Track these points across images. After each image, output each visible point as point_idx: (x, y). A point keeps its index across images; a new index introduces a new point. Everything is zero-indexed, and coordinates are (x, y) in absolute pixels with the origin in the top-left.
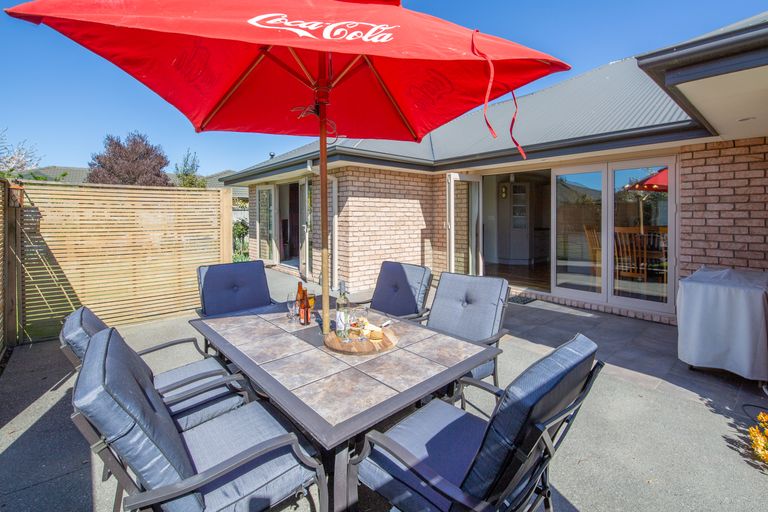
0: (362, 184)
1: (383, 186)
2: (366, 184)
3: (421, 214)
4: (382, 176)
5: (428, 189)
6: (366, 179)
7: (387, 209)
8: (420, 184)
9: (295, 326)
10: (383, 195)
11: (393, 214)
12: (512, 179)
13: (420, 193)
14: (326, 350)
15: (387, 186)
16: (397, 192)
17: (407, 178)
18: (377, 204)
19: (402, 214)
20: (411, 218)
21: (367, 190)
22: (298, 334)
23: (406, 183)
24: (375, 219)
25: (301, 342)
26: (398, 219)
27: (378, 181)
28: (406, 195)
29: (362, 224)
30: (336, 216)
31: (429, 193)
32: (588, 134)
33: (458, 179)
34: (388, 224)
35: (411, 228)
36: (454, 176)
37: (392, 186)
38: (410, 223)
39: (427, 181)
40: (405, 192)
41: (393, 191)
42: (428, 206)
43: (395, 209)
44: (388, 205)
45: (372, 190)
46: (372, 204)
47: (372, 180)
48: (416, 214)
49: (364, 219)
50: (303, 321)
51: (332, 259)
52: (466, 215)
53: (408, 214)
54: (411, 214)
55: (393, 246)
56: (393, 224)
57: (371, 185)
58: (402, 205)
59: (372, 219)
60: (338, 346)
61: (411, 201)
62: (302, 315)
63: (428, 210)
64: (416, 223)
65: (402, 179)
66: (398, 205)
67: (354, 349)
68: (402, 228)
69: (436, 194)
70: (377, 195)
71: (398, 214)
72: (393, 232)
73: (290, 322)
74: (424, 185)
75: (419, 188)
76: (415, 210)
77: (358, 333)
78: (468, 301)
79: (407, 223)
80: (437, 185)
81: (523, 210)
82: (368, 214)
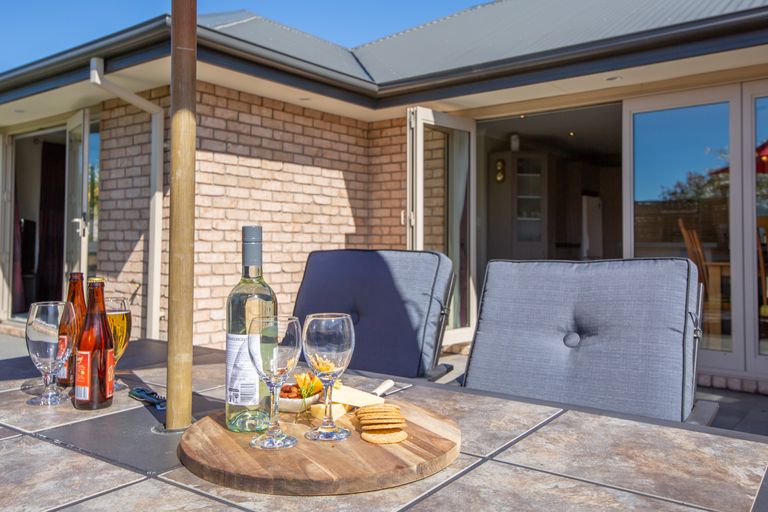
0: (222, 124)
1: (268, 133)
2: (232, 126)
3: (345, 202)
4: (266, 112)
5: (360, 150)
6: (230, 114)
7: (276, 186)
8: (344, 138)
9: (53, 413)
10: (268, 154)
11: (289, 198)
12: (515, 144)
13: (345, 157)
14: (196, 483)
15: (278, 135)
16: (298, 149)
17: (318, 123)
18: (255, 173)
19: (309, 199)
20: (326, 210)
21: (233, 138)
22: (65, 438)
23: (317, 133)
24: (250, 204)
25: (84, 460)
26: (297, 209)
27: (256, 120)
28: (315, 160)
29: (220, 213)
30: (158, 196)
31: (363, 160)
32: (704, 16)
33: (431, 121)
34: (277, 217)
35: (326, 229)
36: (423, 115)
37: (287, 137)
38: (323, 219)
39: (359, 132)
40: (314, 151)
41: (288, 147)
42: (359, 185)
43: (294, 188)
44: (277, 176)
45: (244, 139)
46: (243, 171)
47: (244, 117)
48: (336, 201)
49: (225, 202)
50: (84, 393)
51: (145, 295)
52: (441, 201)
53: (319, 200)
54: (326, 201)
55: (287, 268)
56: (288, 218)
57: (241, 128)
58: (307, 180)
59: (242, 204)
60: (245, 463)
61: (326, 172)
62: (84, 371)
63: (360, 195)
64: (335, 220)
65: (309, 122)
66: (298, 179)
67: (317, 470)
68: (308, 228)
69: (377, 161)
70: (255, 152)
71: (300, 198)
72: (287, 237)
73: (32, 403)
74: (352, 140)
75: (344, 147)
76: (334, 192)
77: (306, 417)
78: (582, 329)
79: (317, 219)
80: (381, 142)
81: (534, 207)
82: (233, 192)
